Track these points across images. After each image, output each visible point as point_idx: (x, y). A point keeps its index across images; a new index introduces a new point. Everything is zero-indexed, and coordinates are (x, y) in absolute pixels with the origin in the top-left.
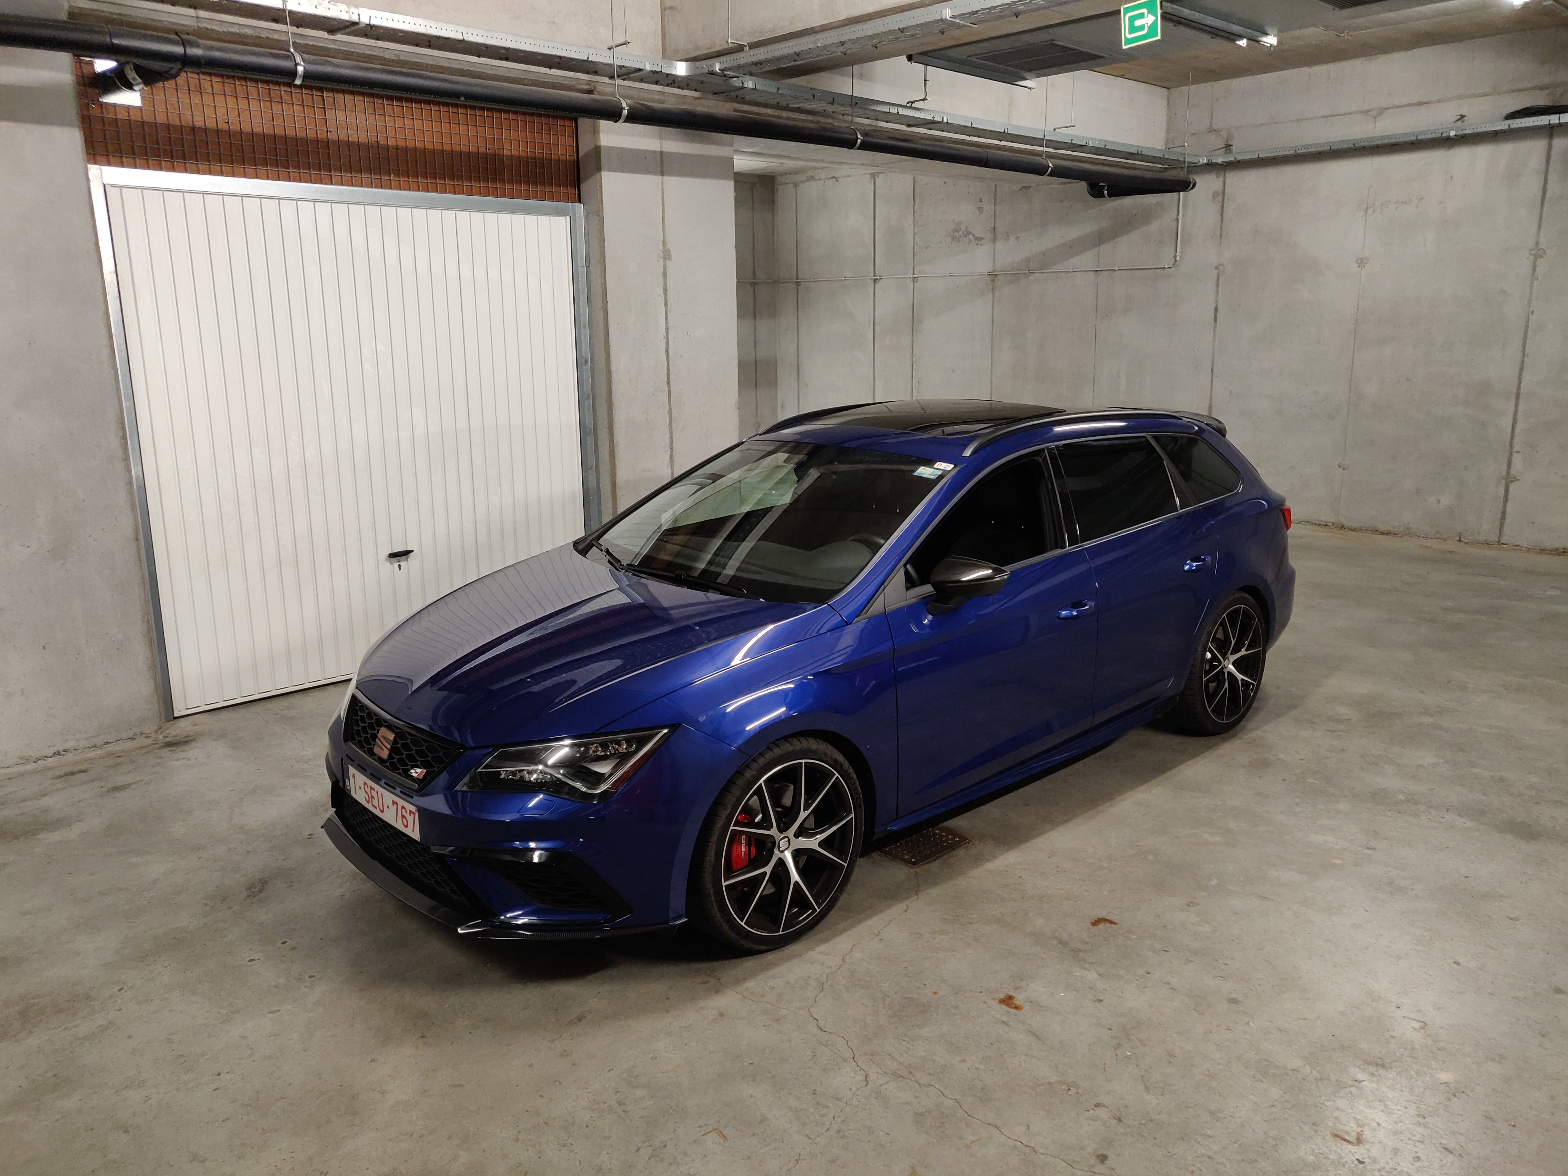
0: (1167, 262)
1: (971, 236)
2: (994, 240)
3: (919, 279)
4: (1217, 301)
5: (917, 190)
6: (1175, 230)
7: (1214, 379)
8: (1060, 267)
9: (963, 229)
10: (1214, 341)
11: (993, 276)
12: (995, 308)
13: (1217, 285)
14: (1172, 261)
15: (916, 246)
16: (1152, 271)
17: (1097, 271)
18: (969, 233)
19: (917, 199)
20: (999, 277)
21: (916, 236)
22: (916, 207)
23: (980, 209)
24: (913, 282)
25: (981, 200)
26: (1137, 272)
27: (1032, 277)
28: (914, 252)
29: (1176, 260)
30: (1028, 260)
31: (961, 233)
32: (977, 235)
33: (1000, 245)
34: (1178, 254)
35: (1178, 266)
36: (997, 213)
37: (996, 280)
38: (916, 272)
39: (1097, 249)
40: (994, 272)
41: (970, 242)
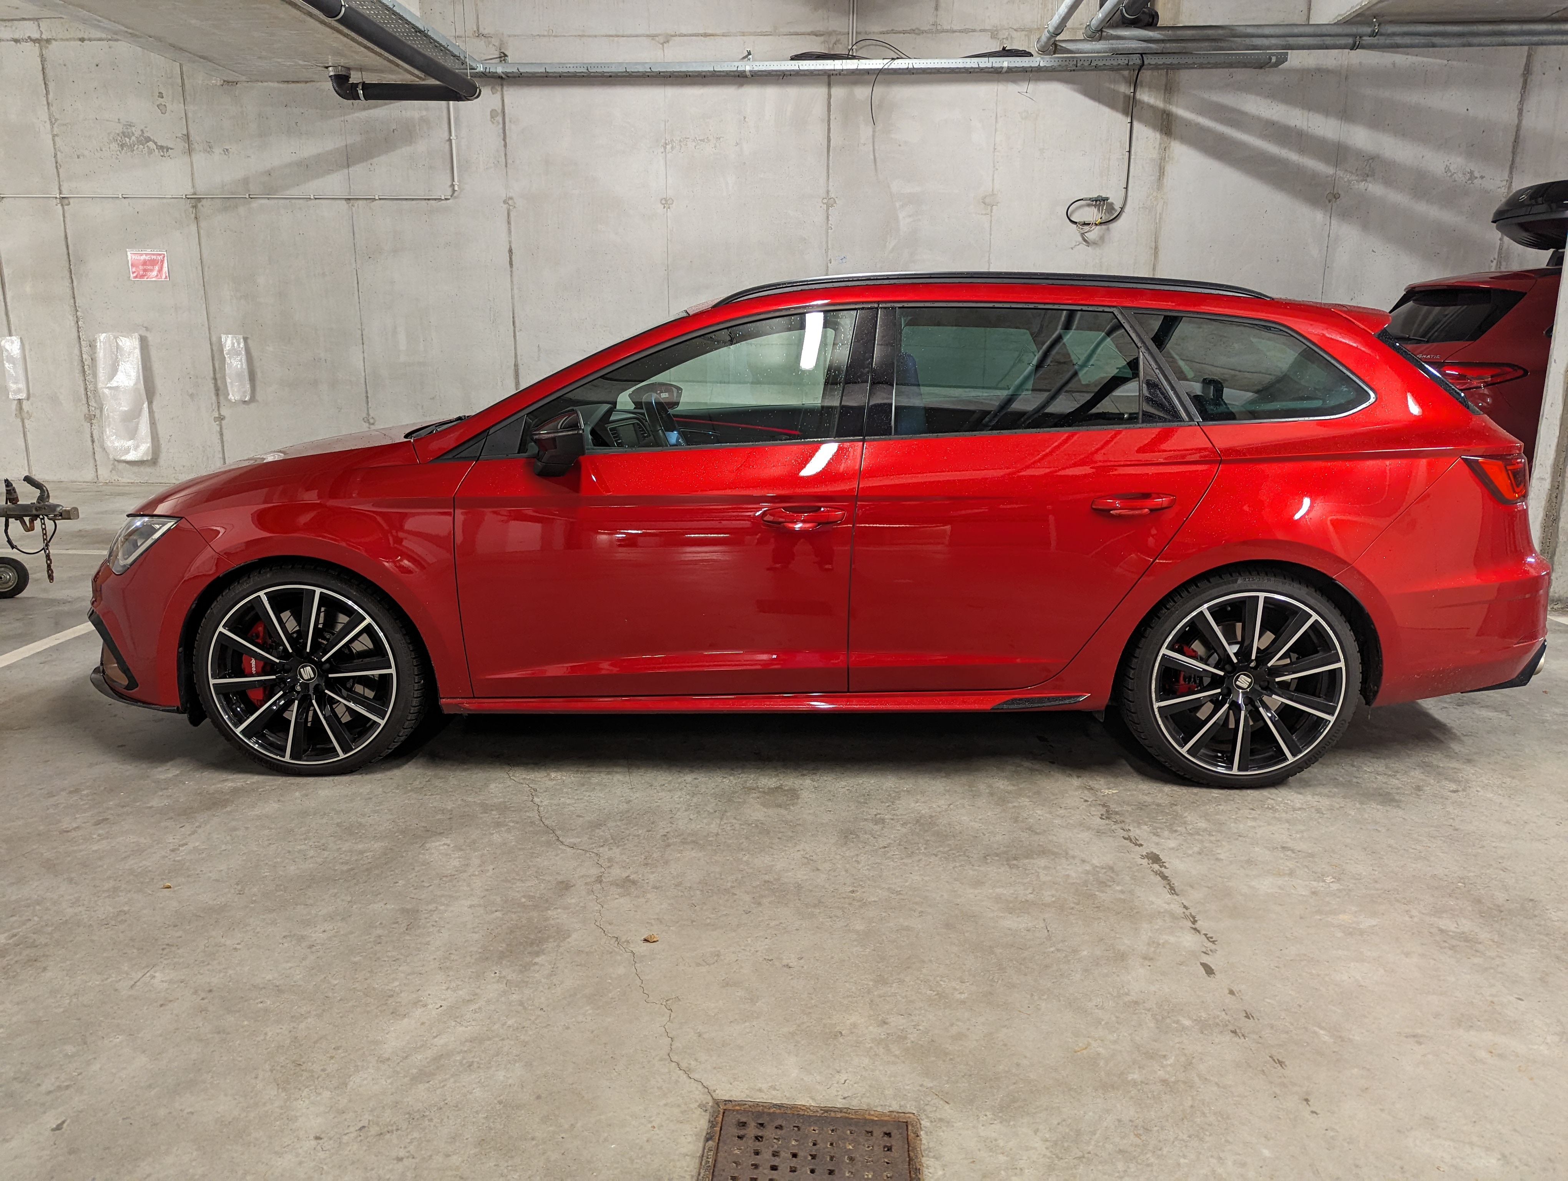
0: (442, 191)
1: (151, 144)
2: (190, 151)
3: (71, 201)
4: (510, 242)
5: (50, 73)
6: (448, 154)
7: (517, 334)
8: (294, 192)
9: (138, 133)
10: (512, 289)
11: (195, 201)
12: (203, 245)
13: (509, 223)
14: (449, 192)
15: (59, 153)
16: (424, 202)
17: (349, 199)
18: (148, 139)
19: (51, 86)
20: (204, 202)
21: (57, 139)
22: (51, 96)
23: (162, 108)
24: (62, 205)
25: (161, 95)
26: (404, 202)
27: (255, 204)
28: (56, 163)
29: (454, 191)
30: (246, 181)
31: (133, 138)
32: (161, 142)
33: (199, 159)
34: (456, 182)
35: (454, 197)
36: (190, 115)
37: (199, 205)
38: (64, 191)
39: (346, 171)
40: (195, 194)
41: (151, 152)
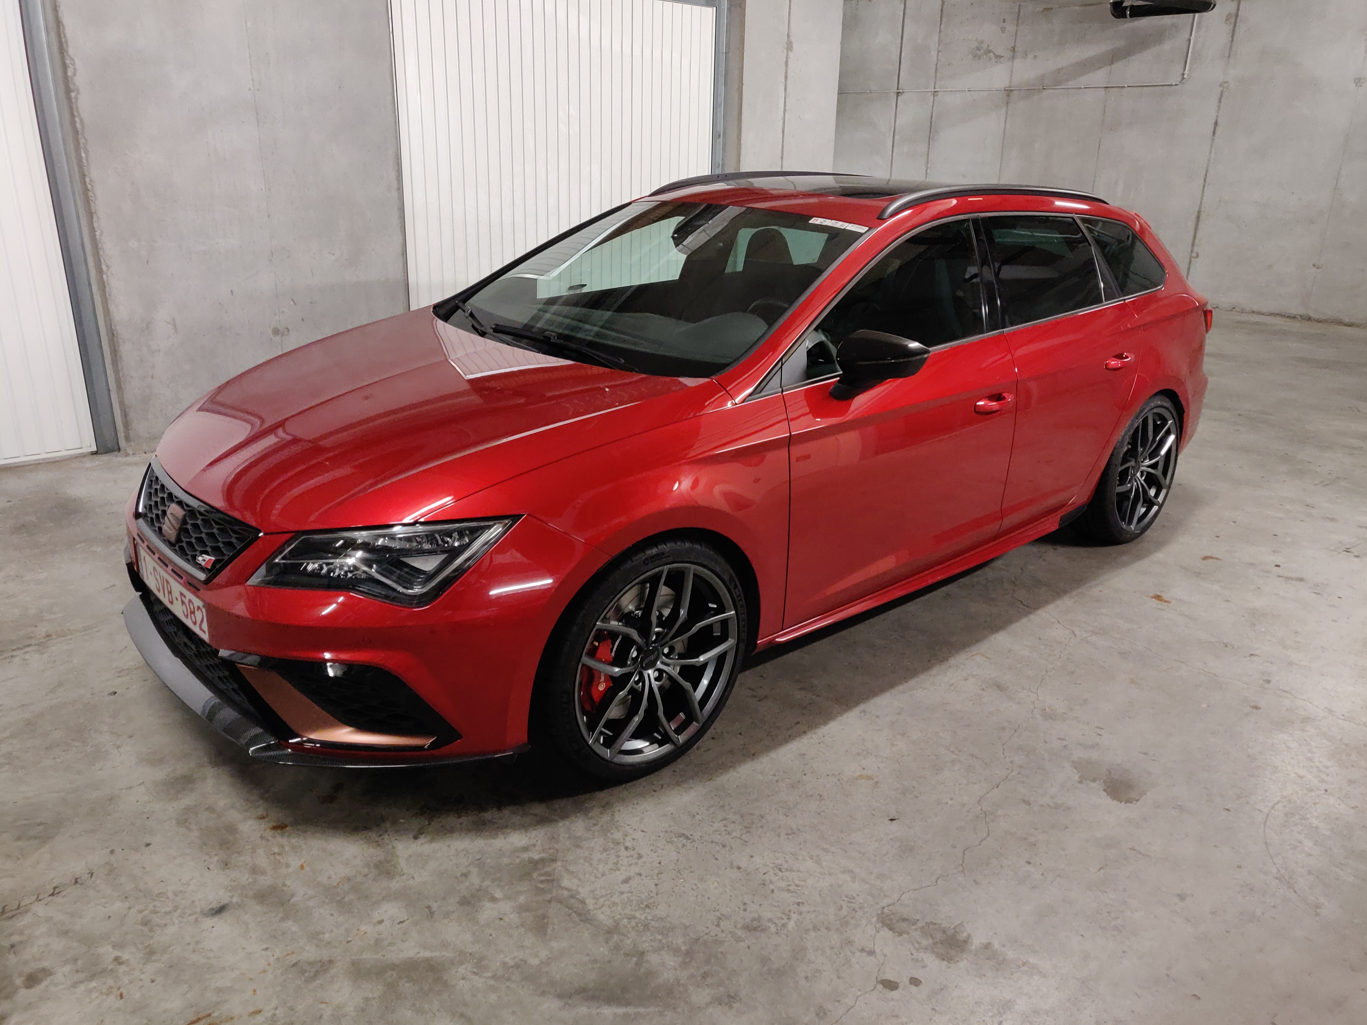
0: (1174, 78)
1: (991, 55)
2: (1013, 58)
3: (939, 93)
5: (945, 10)
6: (1185, 51)
7: (1207, 187)
8: (1074, 83)
9: (985, 46)
10: (1210, 153)
11: (1009, 92)
12: (1007, 121)
13: (1220, 101)
14: (1180, 78)
15: (939, 62)
16: (1160, 88)
17: (1107, 87)
18: (990, 51)
19: (944, 20)
20: (1014, 92)
21: (940, 54)
22: (942, 26)
23: (1003, 30)
24: (934, 96)
25: (1004, 21)
26: (1145, 88)
27: (1045, 92)
28: (936, 69)
29: (1183, 78)
30: (1043, 77)
31: (982, 51)
32: (998, 53)
33: (1018, 63)
34: (1186, 72)
35: (1183, 83)
36: (1018, 33)
37: (1011, 94)
38: (937, 87)
39: (1109, 67)
40: (1010, 87)
41: (990, 59)
